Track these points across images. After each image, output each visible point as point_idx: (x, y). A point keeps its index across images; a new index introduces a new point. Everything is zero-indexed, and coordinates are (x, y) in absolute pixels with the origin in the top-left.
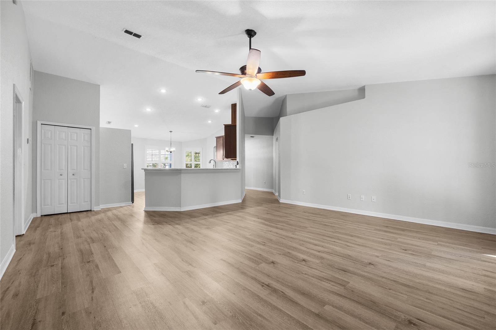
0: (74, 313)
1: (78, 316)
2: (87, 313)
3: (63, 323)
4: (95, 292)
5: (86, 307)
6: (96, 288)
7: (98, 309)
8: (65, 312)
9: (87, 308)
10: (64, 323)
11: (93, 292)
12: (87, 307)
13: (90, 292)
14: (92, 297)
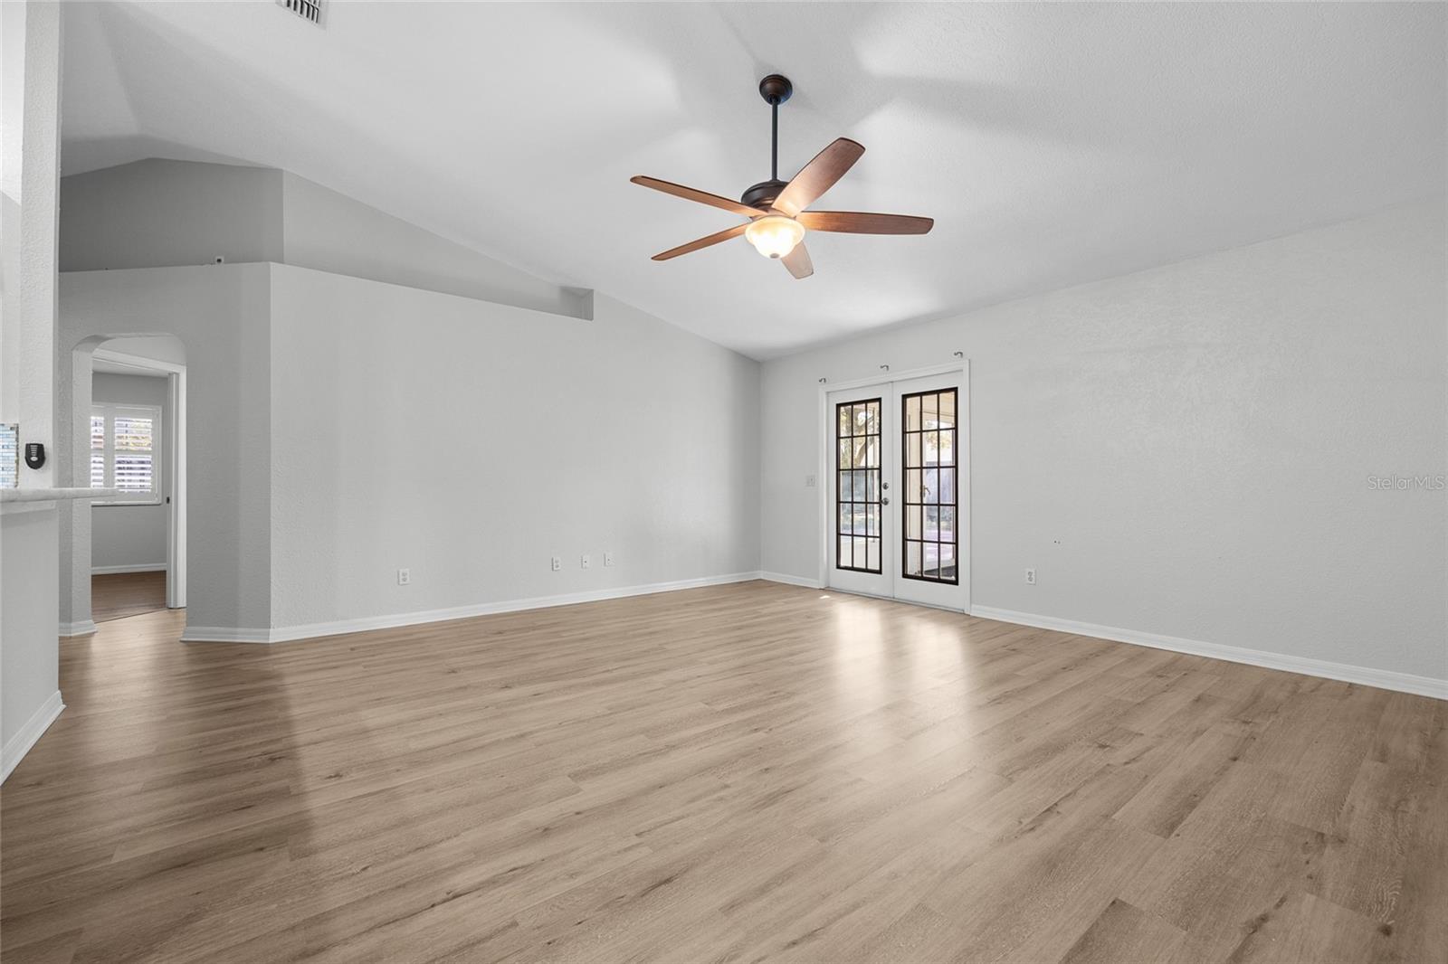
0: (1354, 907)
1: (1346, 895)
2: (1320, 885)
3: (1392, 909)
4: (1258, 914)
5: (1313, 898)
6: (1244, 920)
7: (1285, 870)
8: (1378, 929)
9: (1312, 893)
10: (1390, 908)
11: (1264, 919)
12: (1308, 895)
13: (1269, 925)
14: (1278, 906)
